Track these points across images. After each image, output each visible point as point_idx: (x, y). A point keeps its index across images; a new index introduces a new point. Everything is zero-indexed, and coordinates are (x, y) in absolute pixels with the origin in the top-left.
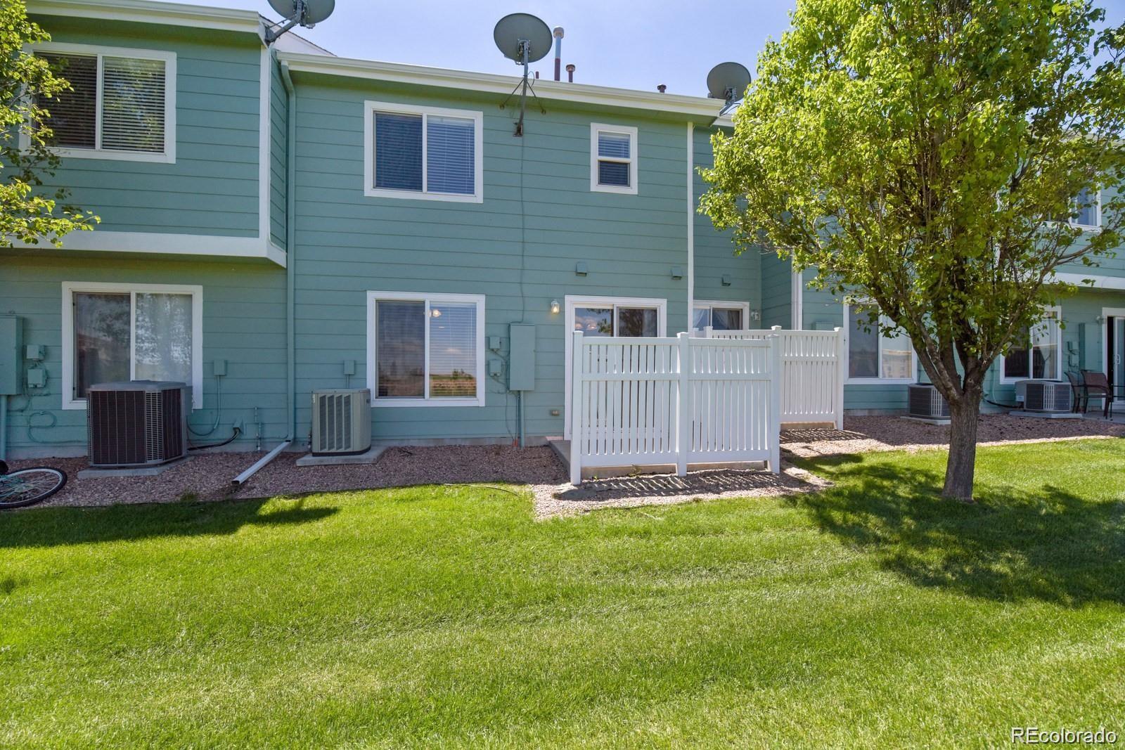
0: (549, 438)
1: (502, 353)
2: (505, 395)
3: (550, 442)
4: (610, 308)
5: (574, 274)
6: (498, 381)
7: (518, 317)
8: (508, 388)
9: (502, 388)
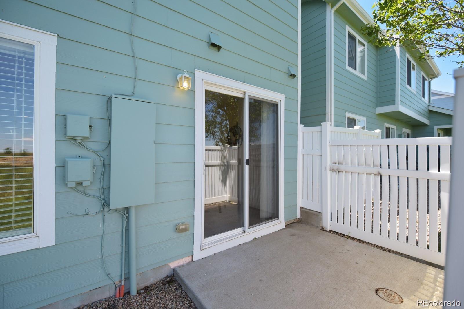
0: (173, 265)
1: (95, 145)
2: (100, 216)
3: (174, 270)
4: (240, 96)
5: (205, 46)
6: (86, 194)
7: (126, 87)
8: (106, 203)
9: (94, 205)
